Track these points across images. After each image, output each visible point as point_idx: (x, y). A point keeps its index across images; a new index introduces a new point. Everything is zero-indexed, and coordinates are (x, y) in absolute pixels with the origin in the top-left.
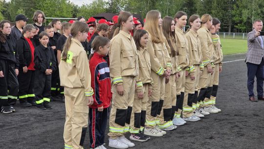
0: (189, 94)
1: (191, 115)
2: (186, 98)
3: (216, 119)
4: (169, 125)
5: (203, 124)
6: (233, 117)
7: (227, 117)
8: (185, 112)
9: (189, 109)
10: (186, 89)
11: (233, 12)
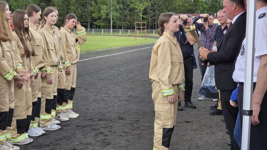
0: (47, 100)
1: (50, 123)
2: (43, 104)
3: (78, 126)
4: (24, 138)
5: (64, 134)
6: (96, 123)
7: (91, 123)
8: (43, 120)
9: (48, 117)
10: (42, 94)
11: (92, 9)
